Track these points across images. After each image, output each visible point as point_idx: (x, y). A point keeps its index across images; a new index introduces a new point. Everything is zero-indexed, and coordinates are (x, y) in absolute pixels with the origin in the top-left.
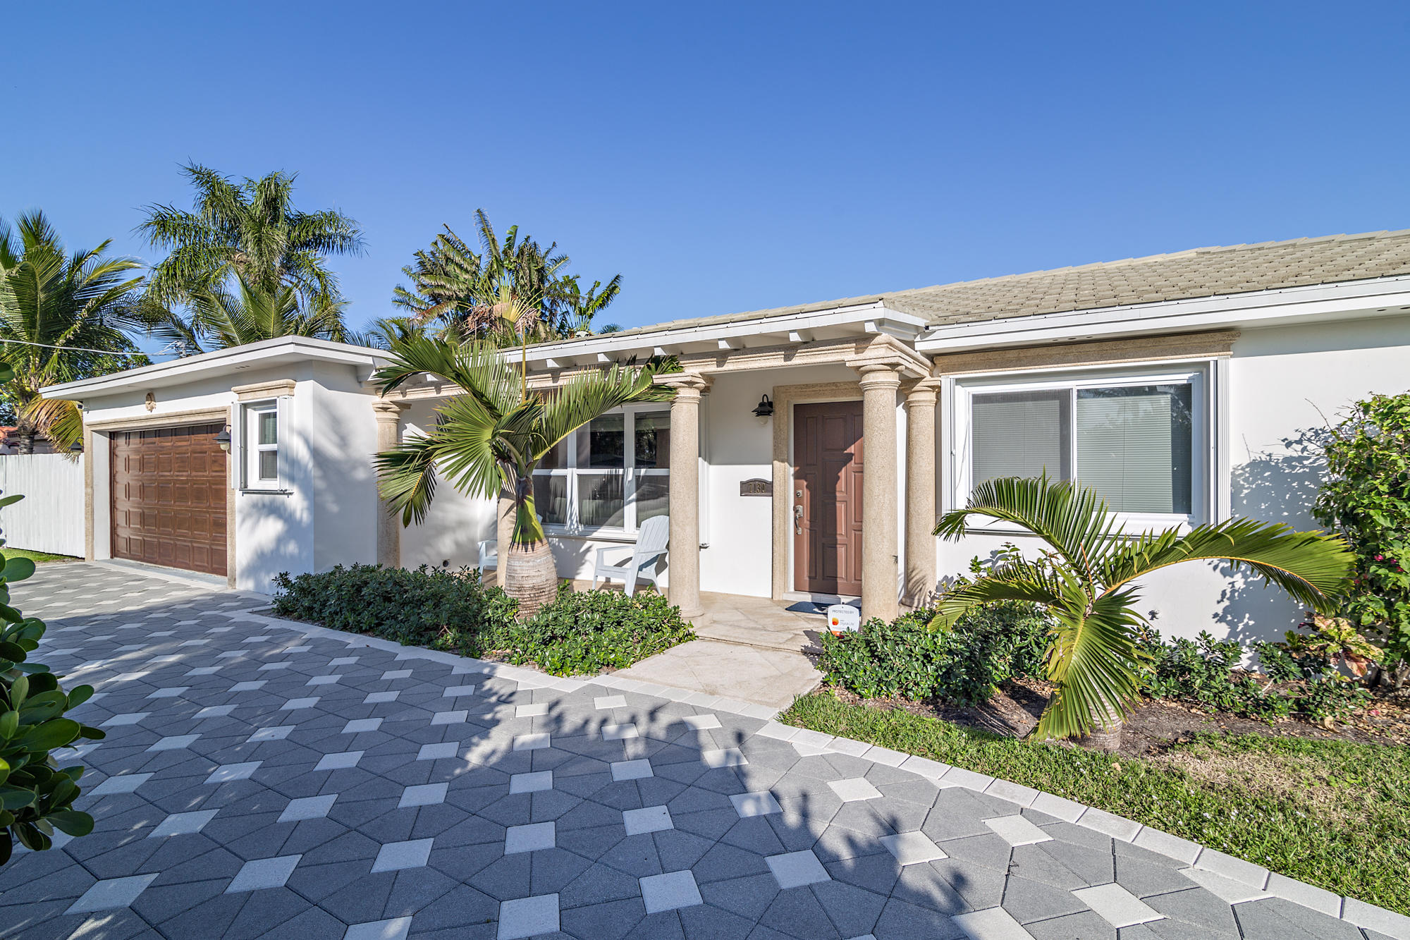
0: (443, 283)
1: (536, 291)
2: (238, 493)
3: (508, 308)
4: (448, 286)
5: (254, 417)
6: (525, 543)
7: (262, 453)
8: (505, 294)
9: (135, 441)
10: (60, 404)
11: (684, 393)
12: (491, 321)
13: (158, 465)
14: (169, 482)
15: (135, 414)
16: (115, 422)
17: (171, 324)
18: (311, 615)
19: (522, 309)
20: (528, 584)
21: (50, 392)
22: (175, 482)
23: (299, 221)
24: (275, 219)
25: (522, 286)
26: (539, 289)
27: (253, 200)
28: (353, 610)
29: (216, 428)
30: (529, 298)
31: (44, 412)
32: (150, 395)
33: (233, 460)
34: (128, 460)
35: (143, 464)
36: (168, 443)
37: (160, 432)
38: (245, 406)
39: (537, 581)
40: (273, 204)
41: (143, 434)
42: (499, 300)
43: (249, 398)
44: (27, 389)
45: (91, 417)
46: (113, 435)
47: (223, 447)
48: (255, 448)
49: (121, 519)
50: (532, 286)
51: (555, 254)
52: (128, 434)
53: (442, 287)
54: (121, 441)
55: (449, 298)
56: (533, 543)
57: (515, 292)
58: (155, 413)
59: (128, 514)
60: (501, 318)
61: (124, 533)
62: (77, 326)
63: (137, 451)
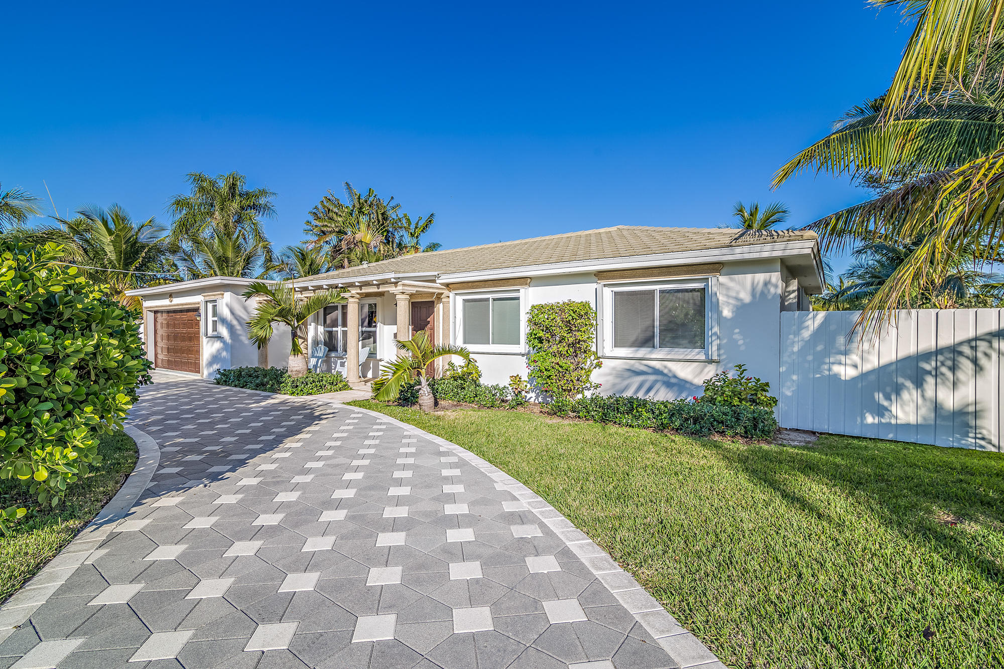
0: (326, 223)
1: (382, 225)
2: (204, 338)
3: (366, 235)
4: (329, 225)
5: (210, 306)
6: (295, 355)
7: (213, 321)
8: (363, 227)
9: (165, 315)
10: (132, 297)
11: (351, 300)
12: (354, 244)
13: (174, 326)
14: (178, 333)
15: (165, 303)
16: (157, 307)
17: (183, 255)
18: (226, 383)
19: (373, 236)
20: (294, 369)
21: (129, 293)
22: (181, 333)
23: (247, 196)
24: (233, 196)
25: (373, 223)
26: (383, 224)
27: (223, 187)
28: (238, 380)
29: (197, 310)
30: (377, 229)
31: (125, 301)
32: (171, 295)
33: (202, 324)
34: (162, 323)
35: (168, 325)
36: (178, 316)
37: (175, 311)
38: (207, 302)
39: (298, 369)
40: (233, 187)
41: (168, 312)
42: (359, 231)
43: (208, 299)
44: (118, 290)
45: (147, 304)
46: (156, 312)
47: (198, 319)
48: (210, 319)
49: (159, 351)
50: (379, 221)
51: (392, 204)
52: (162, 312)
53: (326, 226)
54: (159, 315)
55: (331, 232)
56: (298, 355)
57: (369, 226)
58: (173, 303)
59: (162, 348)
60: (361, 241)
61: (160, 357)
62: (140, 260)
63: (166, 319)
